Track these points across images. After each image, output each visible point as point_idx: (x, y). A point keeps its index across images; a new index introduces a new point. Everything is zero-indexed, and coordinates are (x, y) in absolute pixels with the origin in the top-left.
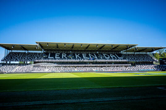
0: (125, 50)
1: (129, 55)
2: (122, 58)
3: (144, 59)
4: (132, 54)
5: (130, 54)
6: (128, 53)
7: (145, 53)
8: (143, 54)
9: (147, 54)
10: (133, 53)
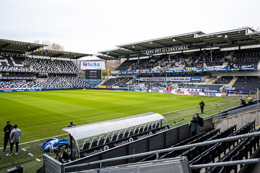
0: (29, 51)
1: (38, 60)
2: (23, 65)
3: (62, 70)
4: (46, 60)
5: (43, 59)
6: (34, 57)
7: (69, 60)
8: (64, 61)
9: (71, 62)
10: (48, 58)
